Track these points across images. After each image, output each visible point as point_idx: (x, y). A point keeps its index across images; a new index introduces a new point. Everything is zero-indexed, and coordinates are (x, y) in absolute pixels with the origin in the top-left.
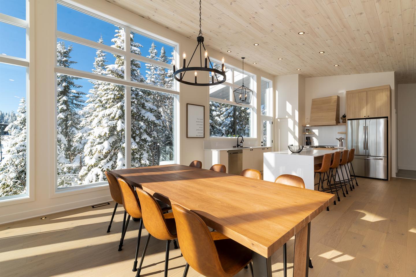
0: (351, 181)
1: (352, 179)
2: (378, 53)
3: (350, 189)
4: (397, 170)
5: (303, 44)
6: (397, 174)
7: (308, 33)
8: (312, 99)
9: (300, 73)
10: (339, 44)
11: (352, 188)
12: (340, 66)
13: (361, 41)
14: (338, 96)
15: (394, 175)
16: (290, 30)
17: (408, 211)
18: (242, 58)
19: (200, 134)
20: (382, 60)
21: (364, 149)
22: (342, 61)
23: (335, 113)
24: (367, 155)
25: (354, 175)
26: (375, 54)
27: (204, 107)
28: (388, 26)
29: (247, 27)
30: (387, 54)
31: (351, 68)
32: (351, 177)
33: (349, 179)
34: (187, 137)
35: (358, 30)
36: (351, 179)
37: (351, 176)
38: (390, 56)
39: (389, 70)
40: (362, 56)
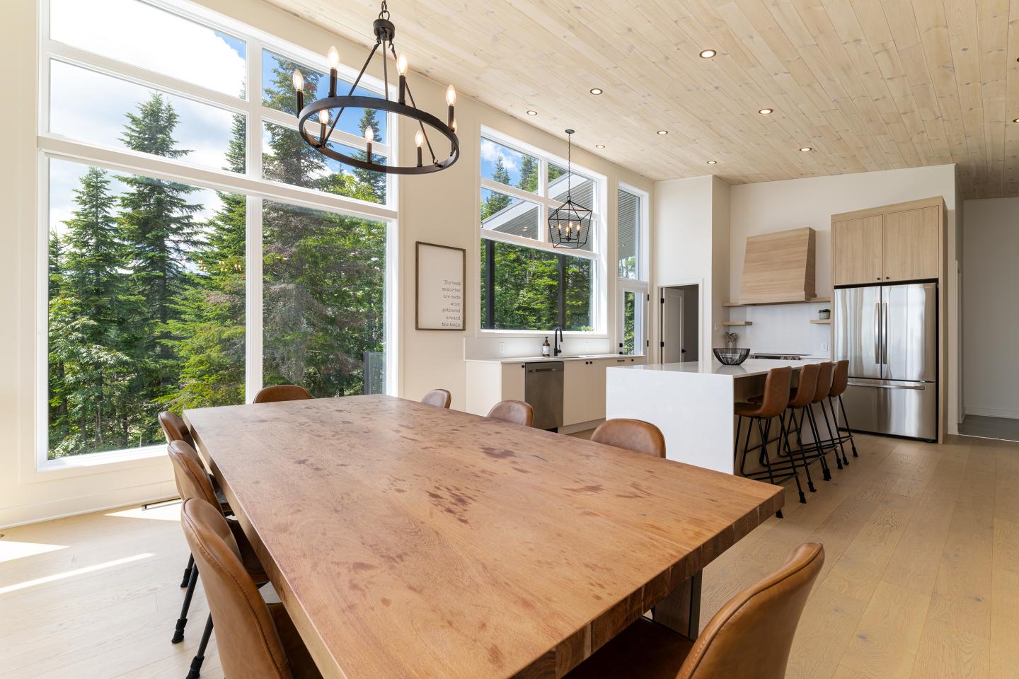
0: (839, 445)
1: (842, 440)
2: (913, 112)
3: (837, 466)
4: (962, 416)
5: (717, 88)
6: (961, 428)
7: (726, 54)
8: (748, 238)
9: (717, 173)
10: (809, 86)
11: (842, 462)
12: (815, 151)
13: (867, 73)
14: (810, 229)
15: (953, 430)
16: (677, 44)
17: (992, 528)
18: (566, 131)
19: (453, 321)
20: (923, 132)
21: (877, 362)
22: (820, 136)
23: (803, 271)
24: (884, 377)
25: (846, 427)
26: (905, 113)
27: (464, 251)
28: (937, 27)
29: (565, 37)
30: (935, 115)
31: (843, 157)
32: (839, 435)
33: (832, 440)
34: (417, 329)
35: (857, 41)
36: (840, 438)
37: (839, 430)
38: (943, 120)
39: (943, 160)
40: (871, 120)
